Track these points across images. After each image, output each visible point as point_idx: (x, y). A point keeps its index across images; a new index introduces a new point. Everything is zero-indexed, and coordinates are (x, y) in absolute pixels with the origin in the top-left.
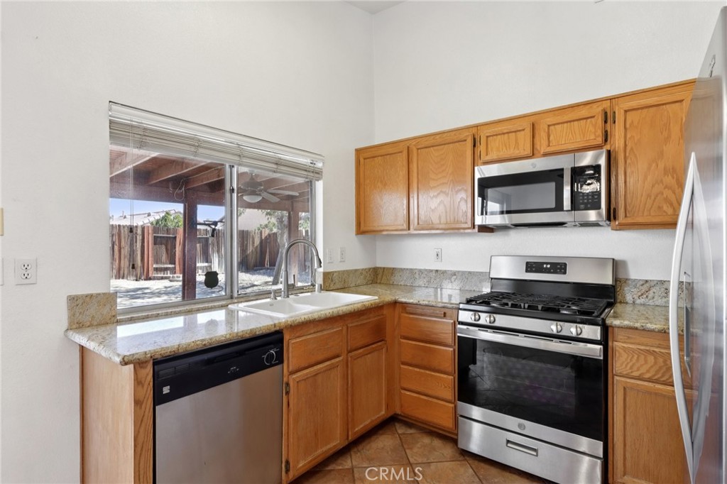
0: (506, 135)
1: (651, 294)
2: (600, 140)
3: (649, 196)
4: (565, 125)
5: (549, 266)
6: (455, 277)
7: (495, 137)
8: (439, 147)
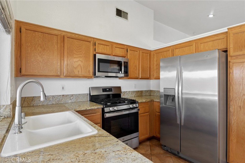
0: (104, 46)
2: (126, 55)
4: (119, 48)
5: (108, 90)
7: (100, 45)
8: (79, 41)
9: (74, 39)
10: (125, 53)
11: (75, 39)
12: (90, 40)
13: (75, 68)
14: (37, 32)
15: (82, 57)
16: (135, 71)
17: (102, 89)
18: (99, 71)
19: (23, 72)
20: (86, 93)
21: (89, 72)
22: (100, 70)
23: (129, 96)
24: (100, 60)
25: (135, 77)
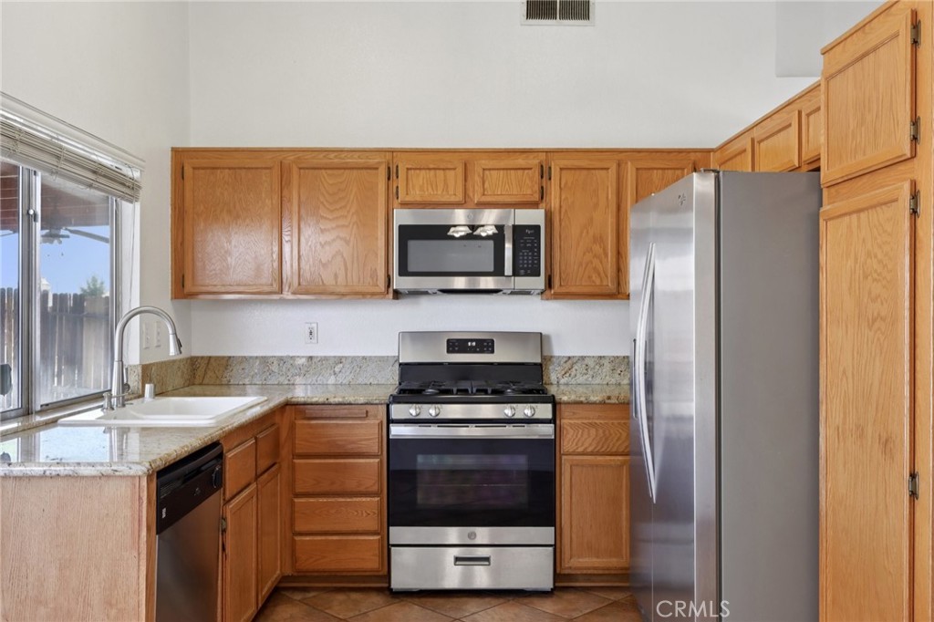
0: (432, 172)
1: (573, 373)
2: (536, 197)
3: (581, 264)
4: (502, 172)
5: (474, 344)
6: (341, 365)
7: (418, 171)
8: (335, 172)
9: (321, 169)
11: (325, 169)
12: (373, 161)
13: (324, 265)
15: (347, 226)
16: (596, 262)
19: (189, 287)
20: (389, 355)
21: (372, 277)
24: (408, 233)
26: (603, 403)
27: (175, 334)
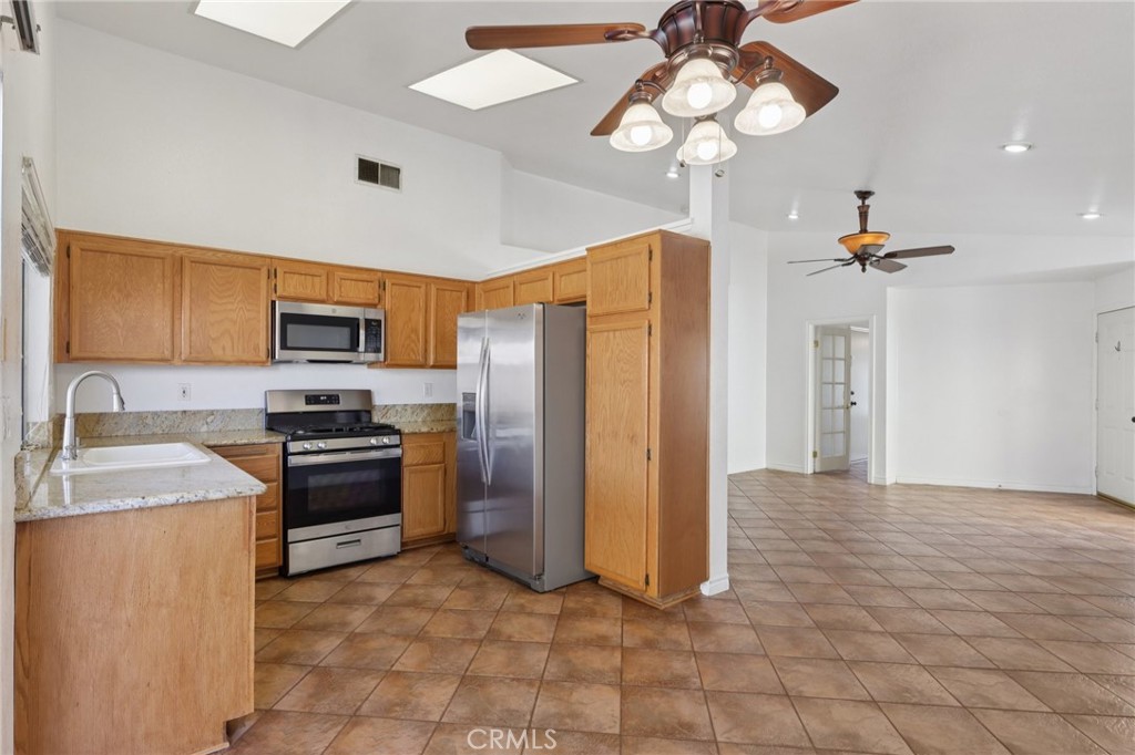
0: (303, 277)
2: (377, 301)
3: (404, 346)
4: (353, 282)
5: (325, 398)
6: (214, 417)
7: (292, 275)
8: (223, 268)
9: (212, 264)
10: (377, 295)
11: (215, 264)
12: (258, 263)
13: (213, 339)
14: (109, 255)
15: (234, 311)
16: (413, 345)
17: (306, 397)
18: (284, 347)
19: (75, 352)
20: (255, 407)
21: (255, 349)
22: (289, 345)
23: (403, 420)
24: (288, 319)
25: (413, 363)
26: (428, 433)
27: (119, 393)
